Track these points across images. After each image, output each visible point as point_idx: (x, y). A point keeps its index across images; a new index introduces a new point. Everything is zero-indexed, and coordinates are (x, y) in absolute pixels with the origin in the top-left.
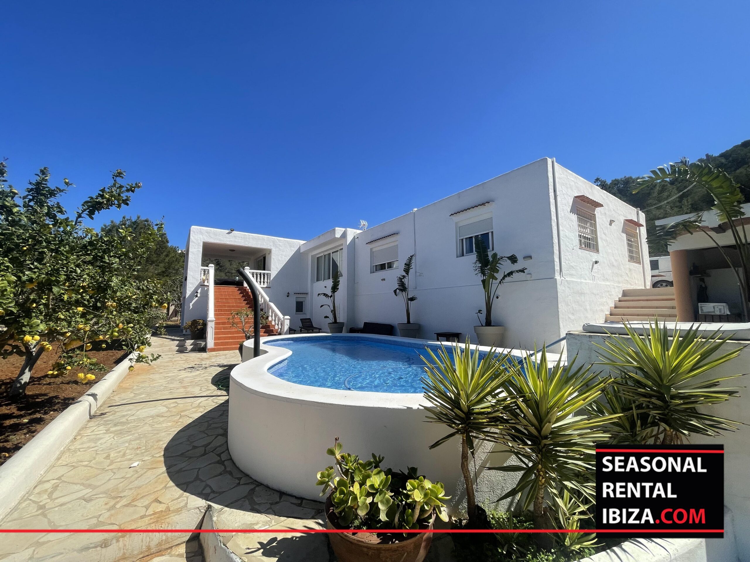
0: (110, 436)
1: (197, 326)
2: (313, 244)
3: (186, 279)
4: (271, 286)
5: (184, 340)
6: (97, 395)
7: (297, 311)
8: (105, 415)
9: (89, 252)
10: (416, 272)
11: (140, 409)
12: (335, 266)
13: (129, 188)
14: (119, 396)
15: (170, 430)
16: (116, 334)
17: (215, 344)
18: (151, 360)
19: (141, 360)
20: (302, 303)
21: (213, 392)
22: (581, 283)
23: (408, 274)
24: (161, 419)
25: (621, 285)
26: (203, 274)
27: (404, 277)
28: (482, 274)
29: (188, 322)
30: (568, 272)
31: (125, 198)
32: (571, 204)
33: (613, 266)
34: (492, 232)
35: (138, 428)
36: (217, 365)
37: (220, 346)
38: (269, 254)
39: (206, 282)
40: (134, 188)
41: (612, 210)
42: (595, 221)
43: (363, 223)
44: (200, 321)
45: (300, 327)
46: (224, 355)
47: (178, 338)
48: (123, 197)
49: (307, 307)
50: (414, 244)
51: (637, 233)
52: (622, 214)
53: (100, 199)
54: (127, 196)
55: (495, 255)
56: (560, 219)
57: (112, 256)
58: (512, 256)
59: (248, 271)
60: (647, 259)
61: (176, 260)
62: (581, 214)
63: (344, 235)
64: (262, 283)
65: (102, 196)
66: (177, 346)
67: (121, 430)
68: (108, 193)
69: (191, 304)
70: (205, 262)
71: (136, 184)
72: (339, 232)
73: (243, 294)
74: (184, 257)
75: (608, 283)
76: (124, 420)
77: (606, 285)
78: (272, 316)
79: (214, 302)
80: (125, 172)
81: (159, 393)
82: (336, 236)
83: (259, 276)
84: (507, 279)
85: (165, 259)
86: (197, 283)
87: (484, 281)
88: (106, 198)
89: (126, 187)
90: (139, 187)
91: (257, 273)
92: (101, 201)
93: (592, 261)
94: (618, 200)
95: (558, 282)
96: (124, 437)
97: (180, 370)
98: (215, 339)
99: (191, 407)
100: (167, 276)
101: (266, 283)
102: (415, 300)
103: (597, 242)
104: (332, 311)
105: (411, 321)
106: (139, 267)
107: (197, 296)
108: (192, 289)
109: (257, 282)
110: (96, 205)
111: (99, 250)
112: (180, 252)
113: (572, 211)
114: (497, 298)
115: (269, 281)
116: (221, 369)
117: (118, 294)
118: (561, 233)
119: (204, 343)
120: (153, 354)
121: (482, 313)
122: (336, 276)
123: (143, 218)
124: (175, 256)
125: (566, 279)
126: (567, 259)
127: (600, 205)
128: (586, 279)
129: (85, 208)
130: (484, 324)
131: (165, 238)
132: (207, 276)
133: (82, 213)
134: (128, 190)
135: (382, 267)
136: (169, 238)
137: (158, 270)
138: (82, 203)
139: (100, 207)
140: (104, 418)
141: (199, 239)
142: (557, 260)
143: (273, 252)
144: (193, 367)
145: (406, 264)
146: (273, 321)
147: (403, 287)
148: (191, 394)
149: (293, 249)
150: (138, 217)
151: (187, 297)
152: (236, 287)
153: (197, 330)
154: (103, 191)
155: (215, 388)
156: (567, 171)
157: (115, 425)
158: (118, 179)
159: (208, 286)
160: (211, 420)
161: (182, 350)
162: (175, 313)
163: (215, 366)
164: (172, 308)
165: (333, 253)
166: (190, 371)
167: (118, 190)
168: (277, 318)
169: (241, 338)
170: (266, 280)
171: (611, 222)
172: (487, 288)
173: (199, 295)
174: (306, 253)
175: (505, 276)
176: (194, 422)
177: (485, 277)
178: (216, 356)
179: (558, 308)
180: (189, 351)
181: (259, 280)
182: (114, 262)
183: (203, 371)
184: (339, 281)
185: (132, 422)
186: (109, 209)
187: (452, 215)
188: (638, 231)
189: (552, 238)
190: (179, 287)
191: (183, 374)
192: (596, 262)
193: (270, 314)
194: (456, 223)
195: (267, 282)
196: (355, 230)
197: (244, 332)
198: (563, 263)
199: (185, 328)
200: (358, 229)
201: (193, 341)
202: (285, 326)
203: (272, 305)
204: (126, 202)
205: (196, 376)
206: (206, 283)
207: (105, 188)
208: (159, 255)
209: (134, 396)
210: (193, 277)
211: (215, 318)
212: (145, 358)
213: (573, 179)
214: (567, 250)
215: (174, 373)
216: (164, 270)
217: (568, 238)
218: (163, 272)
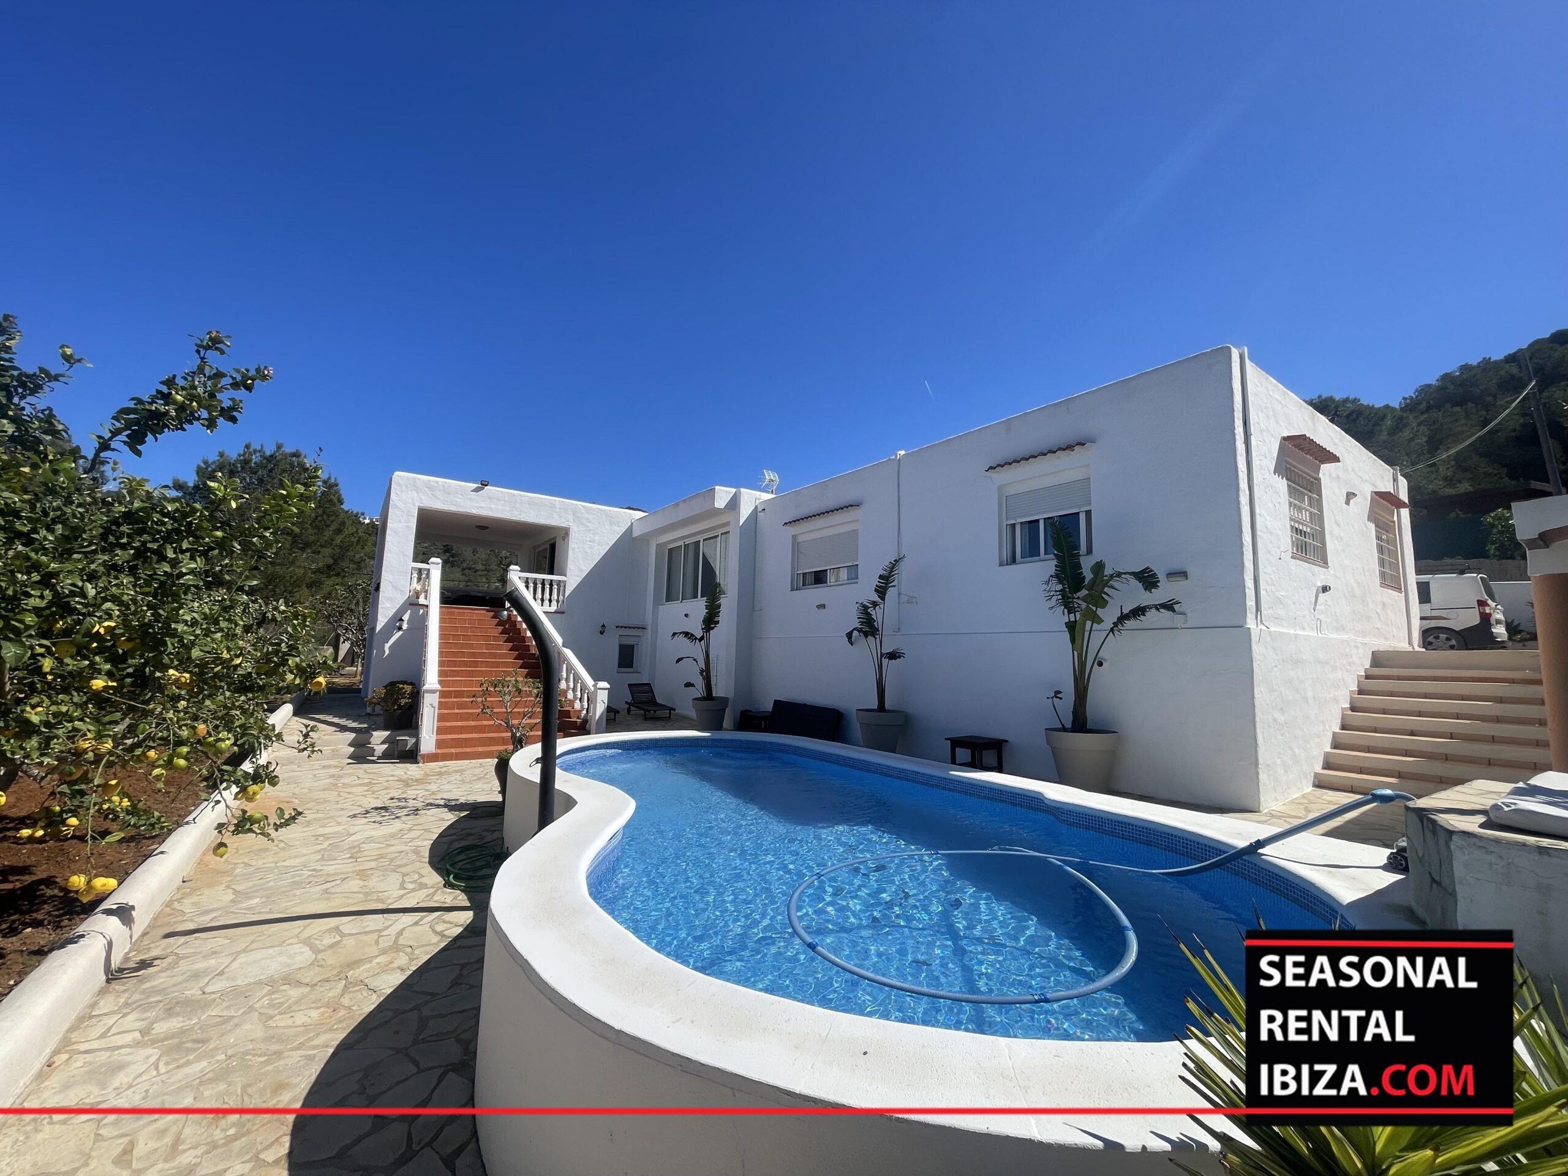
0: (148, 1057)
1: (398, 699)
2: (660, 521)
3: (377, 589)
4: (564, 608)
5: (367, 732)
6: (133, 908)
7: (620, 666)
8: (151, 970)
9: (124, 540)
10: (899, 594)
11: (245, 951)
12: (709, 571)
13: (239, 378)
14: (195, 899)
15: (315, 1042)
16: (182, 762)
17: (440, 744)
18: (275, 824)
19: (247, 827)
20: (632, 647)
21: (435, 893)
22: (1296, 636)
23: (883, 599)
24: (295, 993)
25: (1367, 640)
26: (415, 580)
27: (875, 604)
28: (1065, 607)
29: (375, 689)
30: (1271, 611)
31: (227, 404)
32: (1275, 455)
33: (1354, 596)
34: (1088, 513)
35: (229, 1026)
36: (442, 802)
37: (449, 750)
38: (564, 538)
39: (422, 596)
40: (253, 380)
41: (1350, 469)
42: (1320, 495)
43: (769, 475)
44: (405, 686)
45: (627, 703)
46: (457, 771)
47: (355, 725)
48: (220, 401)
49: (642, 656)
50: (896, 529)
51: (1394, 522)
52: (1368, 478)
53: (160, 406)
54: (232, 399)
55: (1099, 567)
56: (1256, 488)
57: (187, 550)
58: (1144, 571)
59: (516, 576)
60: (1412, 578)
61: (358, 541)
62: (1293, 479)
63: (734, 504)
64: (547, 602)
65: (166, 398)
66: (350, 745)
67: (182, 1032)
68: (183, 388)
69: (387, 646)
70: (422, 555)
71: (258, 370)
72: (723, 495)
73: (504, 626)
74: (377, 532)
75: (1345, 637)
76: (193, 992)
77: (1342, 641)
78: (567, 680)
79: (440, 644)
80: (228, 337)
81: (298, 892)
82: (717, 505)
83: (539, 586)
84: (1130, 624)
85: (333, 540)
86: (401, 599)
87: (1071, 627)
88: (175, 402)
89: (232, 377)
90: (264, 378)
91: (536, 579)
92: (162, 409)
93: (1315, 586)
94: (1360, 448)
95: (1254, 637)
96: (188, 1063)
97: (354, 816)
98: (440, 731)
99: (374, 951)
100: (338, 575)
101: (554, 603)
102: (900, 657)
103: (1324, 543)
104: (702, 672)
105: (887, 706)
106: (255, 583)
107: (400, 628)
108: (391, 613)
109: (535, 600)
110: (147, 420)
111: (152, 533)
112: (367, 521)
113: (1277, 470)
114: (1100, 664)
115: (561, 597)
116: (450, 818)
117: (196, 653)
118: (1259, 520)
119: (413, 741)
120: (281, 810)
121: (1061, 699)
122: (711, 590)
123: (288, 449)
124: (357, 532)
125: (1272, 629)
126: (1270, 581)
127: (1333, 458)
128: (1304, 629)
129: (118, 425)
130: (1069, 725)
131: (336, 492)
132: (424, 585)
133: (110, 439)
134: (235, 385)
135: (819, 578)
136: (344, 491)
137: (318, 563)
138: (113, 412)
139: (158, 424)
140: (143, 979)
141: (410, 501)
142: (1249, 583)
143: (573, 535)
144: (385, 808)
145: (881, 577)
146: (571, 691)
147: (869, 627)
148: (378, 900)
149: (617, 528)
150: (279, 447)
151: (378, 628)
152: (488, 611)
153: (398, 709)
154: (170, 382)
155: (436, 879)
156: (1267, 379)
157: (170, 1012)
158: (212, 355)
159: (427, 606)
160: (427, 1002)
161: (361, 754)
162: (351, 658)
163: (438, 806)
164: (344, 647)
165: (704, 540)
166: (379, 819)
167: (209, 383)
168: (579, 685)
169: (503, 741)
170: (555, 596)
171: (1350, 496)
172: (1078, 641)
173: (405, 627)
174: (645, 539)
175: (1123, 618)
176: (380, 1008)
177: (1072, 616)
178: (441, 774)
179: (1253, 697)
180: (379, 758)
181: (539, 595)
182: (184, 570)
183: (410, 821)
184: (719, 606)
185: (214, 1000)
186: (184, 430)
187: (991, 468)
188: (1395, 518)
189: (1241, 532)
190: (361, 604)
191: (364, 829)
192: (1325, 589)
193: (564, 674)
194: (1000, 488)
195: (558, 601)
196: (757, 493)
197: (509, 727)
198: (1263, 593)
199: (371, 703)
200: (764, 490)
201: (388, 733)
202: (598, 705)
203: (569, 653)
204: (230, 414)
205: (393, 836)
206: (422, 601)
207: (174, 377)
208: (320, 530)
209: (233, 901)
210: (393, 586)
211: (440, 682)
212: (258, 821)
213: (1278, 397)
214: (1268, 560)
215: (339, 824)
216: (330, 561)
217: (1271, 533)
218: (329, 567)
